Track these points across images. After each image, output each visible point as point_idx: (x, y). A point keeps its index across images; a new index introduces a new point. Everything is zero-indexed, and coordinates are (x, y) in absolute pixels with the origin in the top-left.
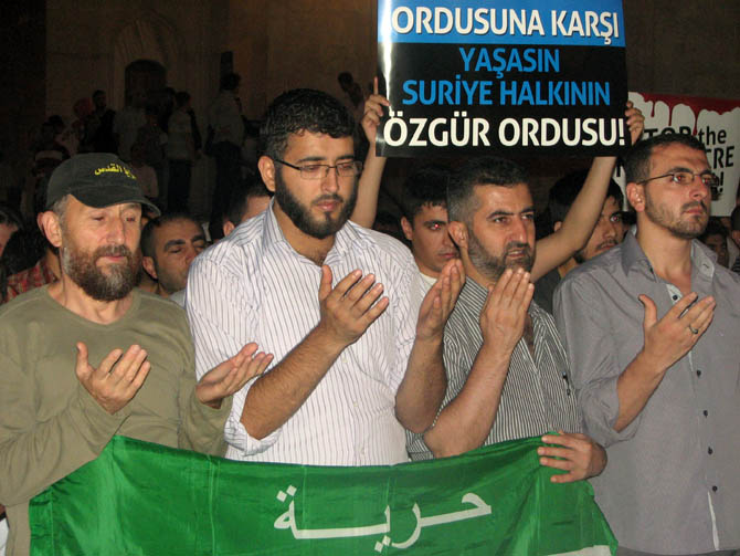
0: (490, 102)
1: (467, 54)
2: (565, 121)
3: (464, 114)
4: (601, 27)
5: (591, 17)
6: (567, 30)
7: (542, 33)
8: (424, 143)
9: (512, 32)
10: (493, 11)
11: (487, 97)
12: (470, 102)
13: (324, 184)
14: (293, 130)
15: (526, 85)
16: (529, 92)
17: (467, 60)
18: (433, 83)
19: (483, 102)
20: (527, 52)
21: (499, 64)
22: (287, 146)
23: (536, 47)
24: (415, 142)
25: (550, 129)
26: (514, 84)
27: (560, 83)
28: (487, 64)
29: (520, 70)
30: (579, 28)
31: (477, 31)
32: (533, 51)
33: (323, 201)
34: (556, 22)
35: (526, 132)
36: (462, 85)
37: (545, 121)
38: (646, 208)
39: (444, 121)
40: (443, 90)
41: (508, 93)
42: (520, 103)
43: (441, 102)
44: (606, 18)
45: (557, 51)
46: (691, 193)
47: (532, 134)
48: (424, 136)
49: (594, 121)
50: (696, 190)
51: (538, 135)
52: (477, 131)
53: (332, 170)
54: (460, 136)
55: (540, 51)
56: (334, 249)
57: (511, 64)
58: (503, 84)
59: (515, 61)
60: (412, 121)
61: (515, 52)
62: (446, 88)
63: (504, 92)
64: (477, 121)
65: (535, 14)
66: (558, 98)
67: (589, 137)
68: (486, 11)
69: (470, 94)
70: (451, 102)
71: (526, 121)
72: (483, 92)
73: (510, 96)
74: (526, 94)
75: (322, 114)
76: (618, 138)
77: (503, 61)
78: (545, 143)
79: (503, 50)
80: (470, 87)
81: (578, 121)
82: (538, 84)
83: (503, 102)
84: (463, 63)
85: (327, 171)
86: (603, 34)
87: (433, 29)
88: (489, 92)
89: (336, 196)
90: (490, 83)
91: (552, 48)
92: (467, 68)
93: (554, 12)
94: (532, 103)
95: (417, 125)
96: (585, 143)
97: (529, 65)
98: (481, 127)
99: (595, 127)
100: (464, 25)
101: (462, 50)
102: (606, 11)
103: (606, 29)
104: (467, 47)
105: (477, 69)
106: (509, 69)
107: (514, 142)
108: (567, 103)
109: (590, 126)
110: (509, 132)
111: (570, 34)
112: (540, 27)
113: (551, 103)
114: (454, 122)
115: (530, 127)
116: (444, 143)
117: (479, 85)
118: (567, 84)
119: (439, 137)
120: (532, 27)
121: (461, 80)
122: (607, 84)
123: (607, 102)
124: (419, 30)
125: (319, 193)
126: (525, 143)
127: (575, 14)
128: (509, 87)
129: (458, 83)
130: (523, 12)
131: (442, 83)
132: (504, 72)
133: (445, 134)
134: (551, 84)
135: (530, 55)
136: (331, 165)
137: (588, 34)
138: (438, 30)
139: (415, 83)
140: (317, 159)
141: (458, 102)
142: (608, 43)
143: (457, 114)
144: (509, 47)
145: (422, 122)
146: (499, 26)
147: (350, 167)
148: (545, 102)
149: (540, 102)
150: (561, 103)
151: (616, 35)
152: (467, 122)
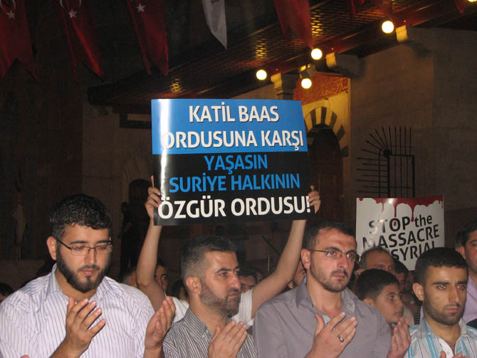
0: (225, 189)
1: (209, 160)
2: (273, 199)
3: (209, 197)
4: (292, 140)
5: (286, 134)
6: (271, 142)
7: (256, 145)
8: (184, 216)
9: (237, 145)
10: (225, 133)
11: (223, 186)
12: (212, 189)
13: (87, 258)
14: (69, 222)
15: (247, 177)
16: (249, 182)
17: (209, 164)
18: (189, 179)
19: (220, 189)
20: (247, 157)
21: (229, 165)
22: (64, 232)
23: (253, 154)
24: (178, 216)
25: (264, 204)
26: (240, 177)
27: (268, 176)
28: (222, 165)
29: (243, 168)
30: (279, 141)
31: (215, 145)
32: (251, 156)
33: (85, 269)
34: (264, 138)
35: (249, 207)
36: (207, 179)
37: (260, 200)
38: (310, 267)
39: (196, 202)
40: (195, 183)
41: (236, 182)
42: (244, 188)
43: (194, 190)
44: (295, 134)
45: (265, 156)
46: (338, 264)
47: (252, 208)
48: (184, 212)
49: (290, 198)
50: (342, 263)
51: (256, 208)
52: (217, 207)
53: (92, 250)
54: (207, 211)
55: (255, 156)
56: (95, 296)
57: (237, 165)
58: (233, 177)
59: (239, 163)
60: (176, 203)
61: (239, 157)
62: (197, 181)
63: (233, 182)
64: (217, 201)
65: (251, 133)
66: (268, 185)
67: (288, 208)
68: (220, 133)
69: (212, 185)
70: (200, 190)
71: (248, 200)
72: (220, 183)
73: (237, 185)
74: (247, 183)
75: (88, 213)
76: (306, 208)
77: (232, 163)
78: (261, 213)
79: (232, 157)
80: (212, 180)
81: (280, 199)
82: (255, 177)
83: (233, 188)
84: (207, 165)
85: (89, 250)
86: (294, 144)
87: (187, 145)
88: (224, 183)
89: (94, 266)
90: (224, 177)
91: (262, 154)
92: (209, 169)
93: (263, 132)
94: (251, 188)
95: (179, 205)
96: (286, 212)
97: (249, 165)
98: (220, 205)
99: (291, 202)
100: (206, 142)
101: (206, 157)
102: (296, 130)
103: (295, 141)
104: (209, 156)
105: (216, 169)
106: (236, 168)
107: (241, 213)
108: (273, 187)
109: (289, 201)
110: (238, 207)
111: (273, 145)
112: (254, 141)
113: (263, 188)
114: (202, 202)
115: (251, 204)
116: (197, 215)
117: (217, 179)
118: (272, 176)
119: (194, 212)
120: (249, 142)
121: (206, 176)
122: (298, 175)
123: (298, 186)
124: (178, 146)
125: (83, 264)
126: (248, 213)
127: (276, 133)
128: (236, 179)
129: (204, 178)
130: (243, 132)
131: (194, 178)
132: (233, 170)
133: (197, 210)
134: (262, 176)
135: (249, 159)
136: (92, 246)
137: (285, 144)
138: (190, 146)
139: (177, 179)
140: (82, 242)
141: (205, 190)
142: (298, 149)
143: (204, 197)
144: (235, 155)
145: (182, 203)
146: (229, 141)
147: (105, 248)
148: (259, 188)
149: (256, 188)
150: (269, 188)
151: (302, 144)
152: (211, 202)
